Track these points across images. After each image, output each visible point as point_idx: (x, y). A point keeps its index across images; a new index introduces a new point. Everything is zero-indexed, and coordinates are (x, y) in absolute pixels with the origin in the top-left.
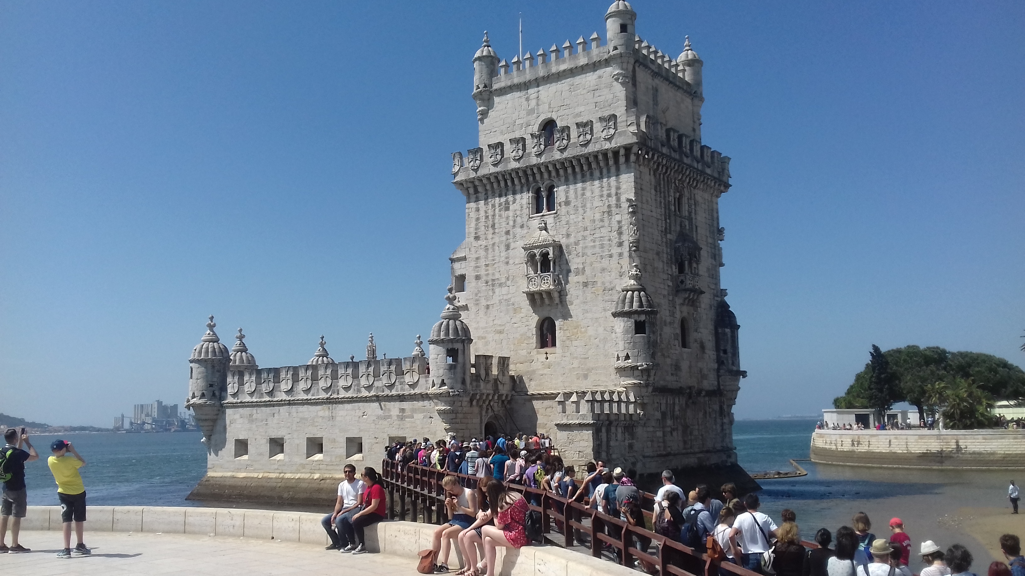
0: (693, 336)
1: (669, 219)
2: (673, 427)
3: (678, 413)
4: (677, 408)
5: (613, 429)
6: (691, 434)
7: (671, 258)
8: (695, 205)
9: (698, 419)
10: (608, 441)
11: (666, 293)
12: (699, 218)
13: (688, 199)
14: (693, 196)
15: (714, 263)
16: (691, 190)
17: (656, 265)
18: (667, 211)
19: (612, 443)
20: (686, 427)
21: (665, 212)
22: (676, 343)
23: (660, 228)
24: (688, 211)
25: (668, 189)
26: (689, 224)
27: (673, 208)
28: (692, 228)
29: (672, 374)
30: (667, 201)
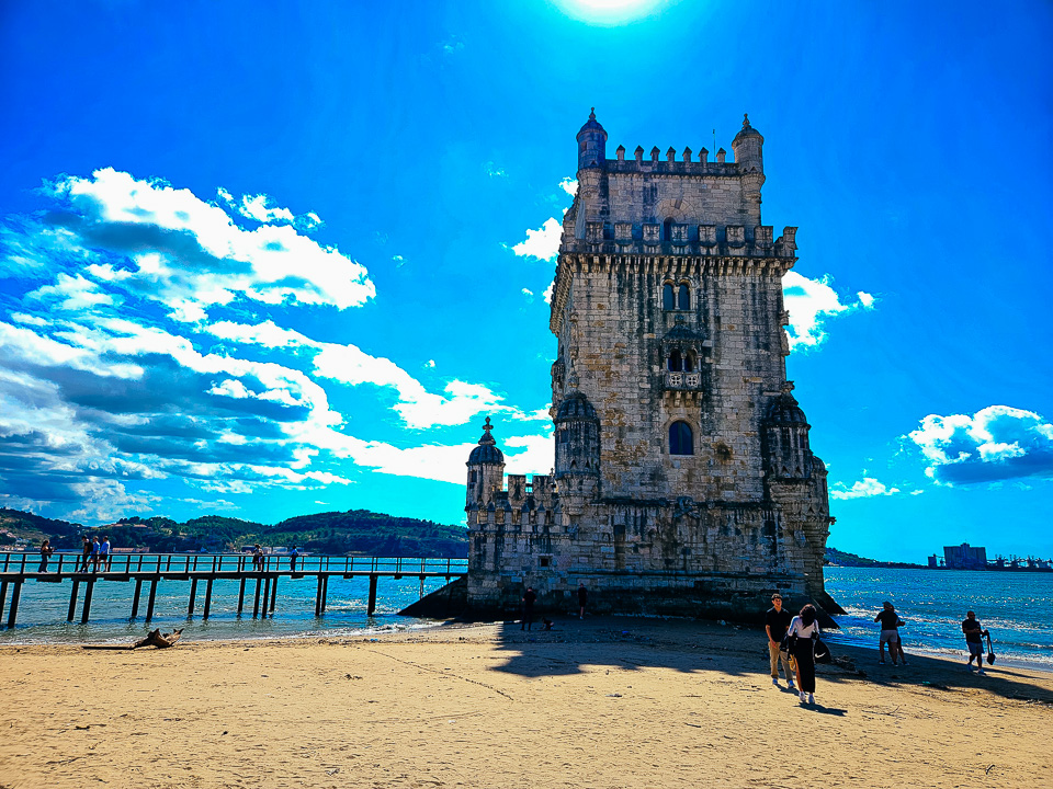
0: (699, 440)
1: (649, 317)
2: (640, 542)
3: (655, 528)
4: (651, 524)
5: (508, 539)
6: (686, 551)
7: (651, 357)
8: (717, 294)
9: (705, 536)
10: (497, 554)
11: (636, 396)
12: (724, 307)
13: (699, 290)
14: (710, 285)
15: (764, 352)
16: (706, 281)
17: (613, 369)
18: (645, 311)
19: (504, 555)
20: (671, 545)
21: (641, 312)
22: (657, 449)
23: (627, 330)
24: (699, 304)
25: (650, 285)
26: (699, 318)
27: (660, 305)
28: (707, 321)
29: (642, 484)
30: (646, 300)
